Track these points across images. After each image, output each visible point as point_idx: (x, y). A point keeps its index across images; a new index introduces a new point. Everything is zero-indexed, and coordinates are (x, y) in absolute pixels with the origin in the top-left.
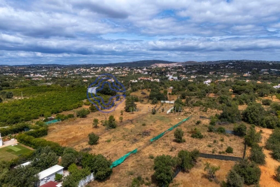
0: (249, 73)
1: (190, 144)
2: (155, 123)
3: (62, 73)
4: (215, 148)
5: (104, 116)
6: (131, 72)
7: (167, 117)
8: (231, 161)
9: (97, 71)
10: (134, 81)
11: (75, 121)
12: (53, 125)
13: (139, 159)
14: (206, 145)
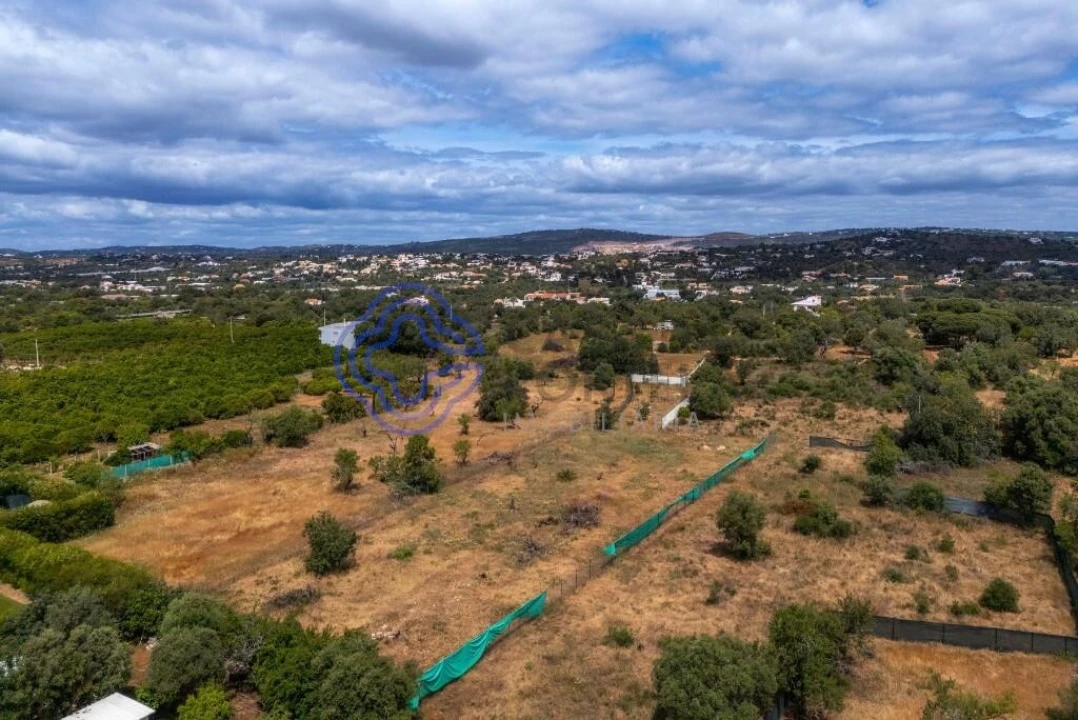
0: (958, 275)
1: (794, 566)
2: (614, 469)
3: (228, 280)
4: (922, 588)
5: (384, 437)
6: (498, 274)
7: (664, 442)
8: (1025, 656)
9: (362, 272)
10: (511, 304)
11: (254, 460)
12: (151, 478)
13: (556, 645)
14: (872, 570)
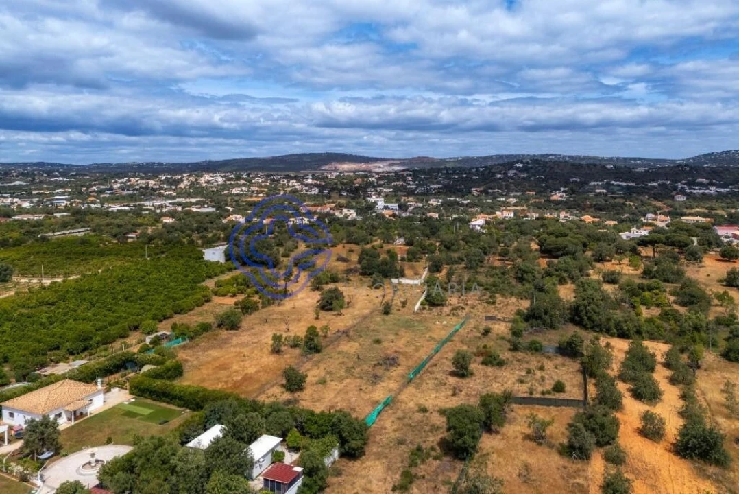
0: (564, 192)
2: (398, 337)
3: (80, 193)
6: (275, 189)
7: (417, 320)
8: (565, 408)
9: (178, 187)
